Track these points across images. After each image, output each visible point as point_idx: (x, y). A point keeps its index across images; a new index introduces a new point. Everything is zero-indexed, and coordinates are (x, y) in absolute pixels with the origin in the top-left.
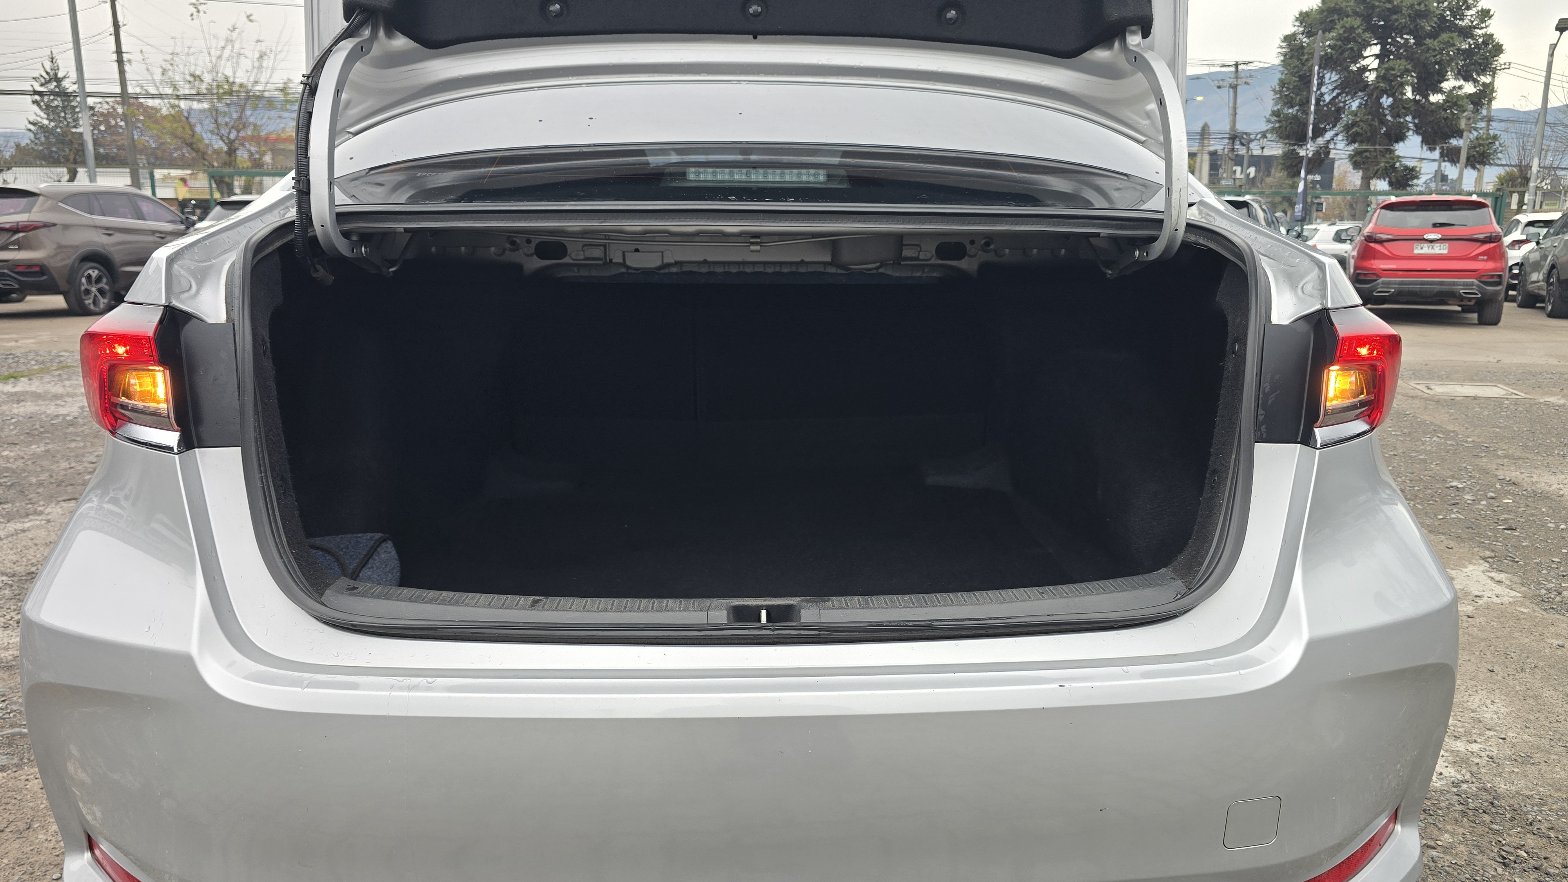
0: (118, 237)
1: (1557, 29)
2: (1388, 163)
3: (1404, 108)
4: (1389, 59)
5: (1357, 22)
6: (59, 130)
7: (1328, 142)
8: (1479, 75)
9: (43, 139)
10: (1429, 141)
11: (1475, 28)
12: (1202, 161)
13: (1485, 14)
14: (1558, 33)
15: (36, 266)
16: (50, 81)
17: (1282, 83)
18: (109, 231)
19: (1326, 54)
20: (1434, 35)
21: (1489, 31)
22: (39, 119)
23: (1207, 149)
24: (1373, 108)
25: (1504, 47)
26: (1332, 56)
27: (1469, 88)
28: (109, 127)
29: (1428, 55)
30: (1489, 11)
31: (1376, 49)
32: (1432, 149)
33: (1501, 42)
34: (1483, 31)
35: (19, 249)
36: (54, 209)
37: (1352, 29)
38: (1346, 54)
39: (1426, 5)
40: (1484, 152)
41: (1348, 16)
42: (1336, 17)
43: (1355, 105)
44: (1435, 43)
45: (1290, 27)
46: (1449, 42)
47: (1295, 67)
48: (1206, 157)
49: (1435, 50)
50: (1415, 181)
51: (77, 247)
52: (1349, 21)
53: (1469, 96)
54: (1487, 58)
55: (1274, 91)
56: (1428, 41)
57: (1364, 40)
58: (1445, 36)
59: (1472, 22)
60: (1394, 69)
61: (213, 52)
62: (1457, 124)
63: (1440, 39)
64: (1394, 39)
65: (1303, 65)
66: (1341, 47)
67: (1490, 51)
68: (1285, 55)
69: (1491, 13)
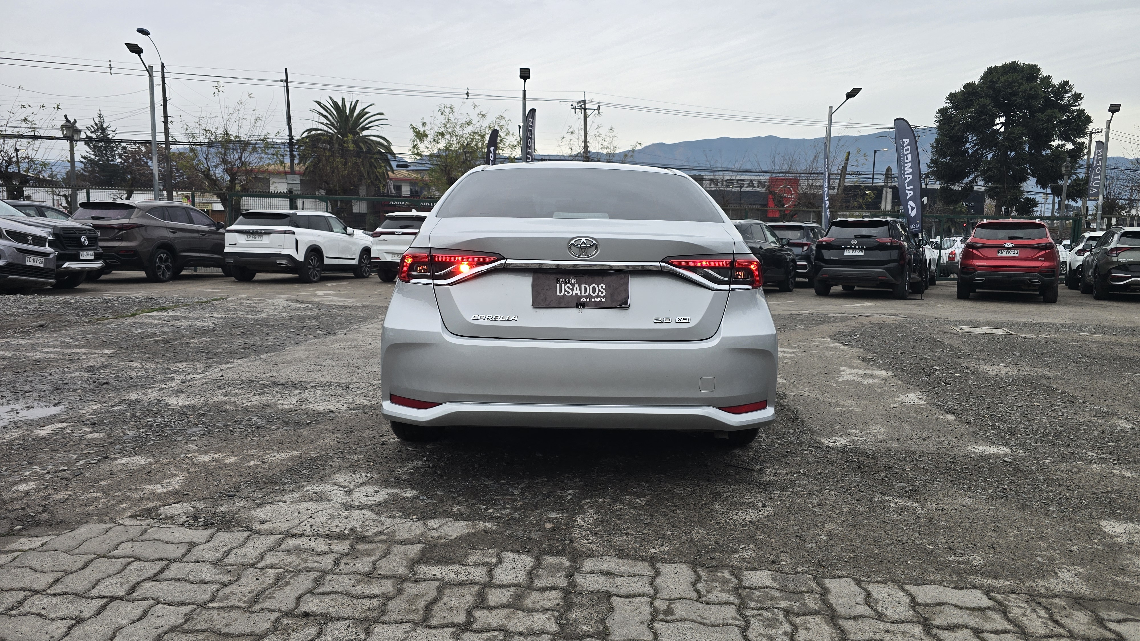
0: (179, 234)
1: (1110, 111)
2: (1013, 196)
3: (1023, 159)
4: (1013, 126)
5: (988, 101)
6: (101, 163)
7: (972, 181)
8: (1075, 138)
9: (90, 169)
10: (1042, 182)
11: (1072, 105)
12: (887, 193)
13: (1078, 97)
14: (1111, 114)
15: (131, 251)
16: (97, 130)
17: (937, 141)
18: (174, 230)
19: (967, 122)
20: (1042, 110)
21: (1081, 107)
22: (89, 155)
23: (890, 184)
24: (1001, 159)
25: (1092, 119)
26: (971, 124)
27: (1069, 146)
28: (135, 160)
29: (1038, 123)
30: (1080, 94)
31: (1003, 119)
32: (1044, 187)
33: (1090, 115)
34: (1077, 108)
35: (122, 241)
36: (144, 216)
37: (984, 106)
38: (981, 123)
39: (1035, 91)
40: (1080, 190)
41: (982, 97)
42: (974, 98)
43: (990, 157)
44: (1043, 116)
45: (943, 104)
46: (1052, 115)
47: (946, 131)
48: (890, 190)
49: (1042, 120)
50: (1035, 209)
51: (154, 239)
52: (982, 101)
53: (1069, 152)
54: (1080, 126)
55: (932, 146)
56: (1038, 114)
57: (993, 113)
58: (1049, 111)
59: (1069, 102)
60: (1014, 133)
61: (225, 117)
62: (1060, 171)
63: (1046, 113)
64: (1015, 112)
65: (952, 129)
66: (977, 118)
67: (1082, 121)
68: (940, 122)
69: (1082, 96)
